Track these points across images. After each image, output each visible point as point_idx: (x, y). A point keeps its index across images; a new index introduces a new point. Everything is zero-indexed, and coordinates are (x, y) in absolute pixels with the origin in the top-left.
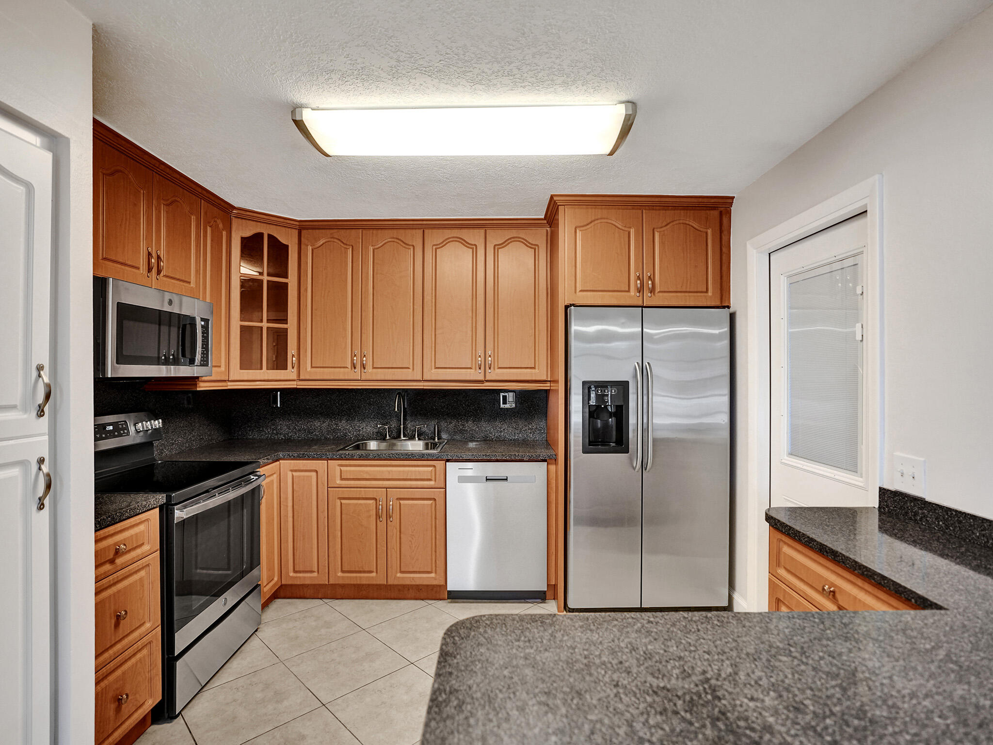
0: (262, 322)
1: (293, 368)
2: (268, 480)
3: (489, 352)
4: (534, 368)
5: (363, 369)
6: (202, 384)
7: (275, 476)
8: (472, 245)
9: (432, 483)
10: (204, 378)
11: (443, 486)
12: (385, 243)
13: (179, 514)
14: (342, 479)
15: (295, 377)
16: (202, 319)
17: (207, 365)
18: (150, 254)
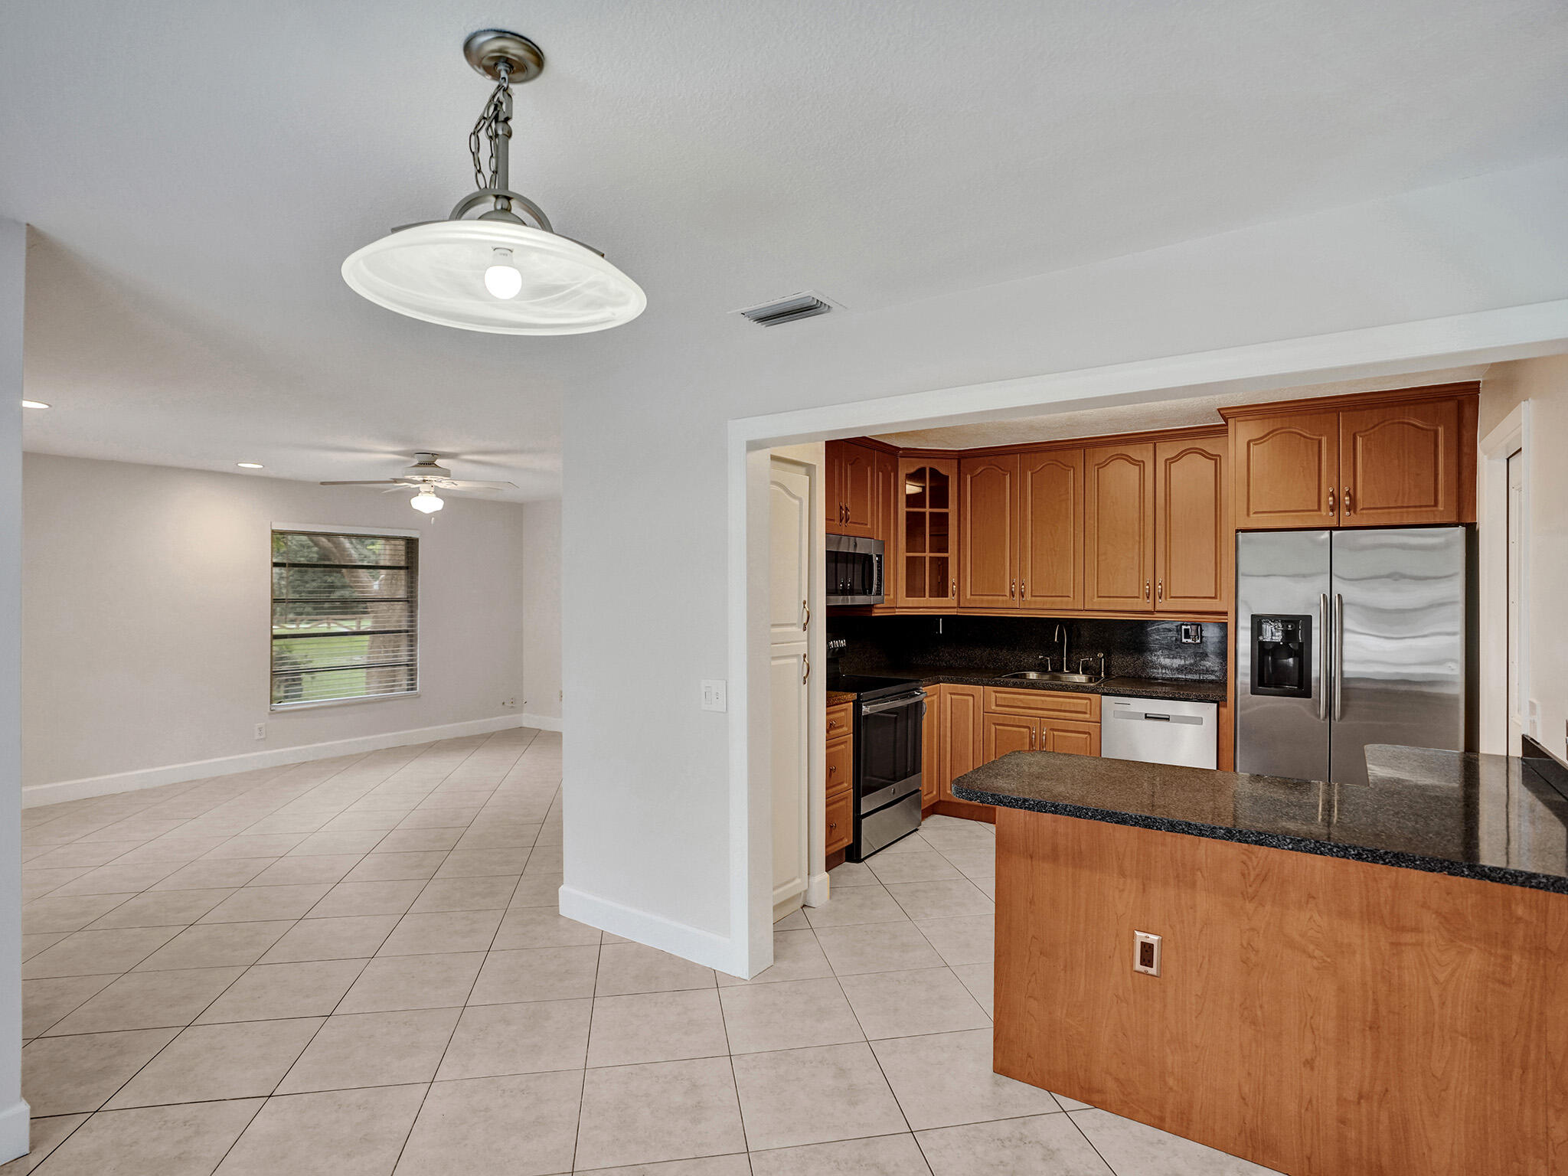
0: (925, 552)
1: (953, 595)
2: (929, 699)
3: (1159, 580)
4: (1215, 598)
5: (1021, 598)
6: (876, 611)
7: (936, 696)
8: (1139, 461)
9: (1087, 716)
10: (878, 606)
11: (1098, 720)
12: (1043, 467)
13: (866, 709)
14: (997, 705)
15: (956, 605)
16: (877, 556)
17: (880, 594)
18: (841, 508)
